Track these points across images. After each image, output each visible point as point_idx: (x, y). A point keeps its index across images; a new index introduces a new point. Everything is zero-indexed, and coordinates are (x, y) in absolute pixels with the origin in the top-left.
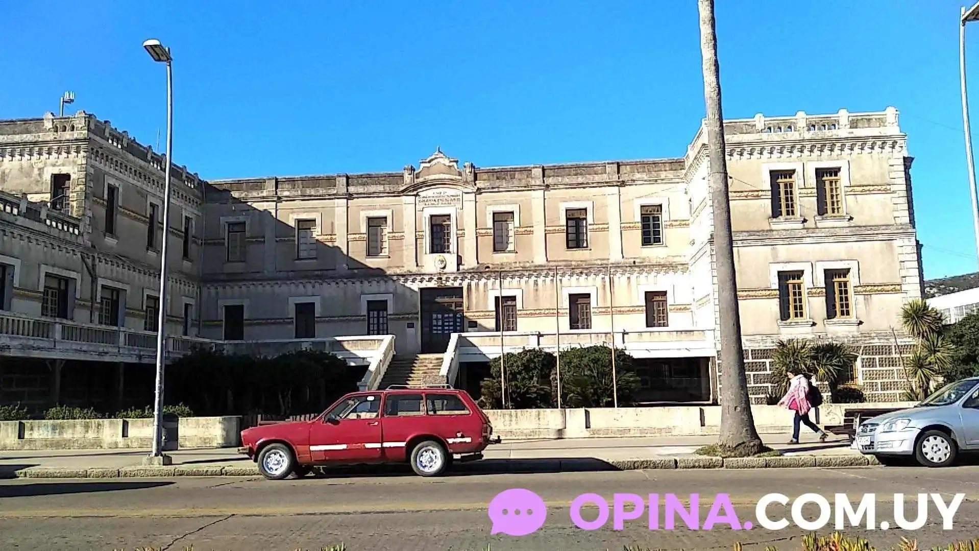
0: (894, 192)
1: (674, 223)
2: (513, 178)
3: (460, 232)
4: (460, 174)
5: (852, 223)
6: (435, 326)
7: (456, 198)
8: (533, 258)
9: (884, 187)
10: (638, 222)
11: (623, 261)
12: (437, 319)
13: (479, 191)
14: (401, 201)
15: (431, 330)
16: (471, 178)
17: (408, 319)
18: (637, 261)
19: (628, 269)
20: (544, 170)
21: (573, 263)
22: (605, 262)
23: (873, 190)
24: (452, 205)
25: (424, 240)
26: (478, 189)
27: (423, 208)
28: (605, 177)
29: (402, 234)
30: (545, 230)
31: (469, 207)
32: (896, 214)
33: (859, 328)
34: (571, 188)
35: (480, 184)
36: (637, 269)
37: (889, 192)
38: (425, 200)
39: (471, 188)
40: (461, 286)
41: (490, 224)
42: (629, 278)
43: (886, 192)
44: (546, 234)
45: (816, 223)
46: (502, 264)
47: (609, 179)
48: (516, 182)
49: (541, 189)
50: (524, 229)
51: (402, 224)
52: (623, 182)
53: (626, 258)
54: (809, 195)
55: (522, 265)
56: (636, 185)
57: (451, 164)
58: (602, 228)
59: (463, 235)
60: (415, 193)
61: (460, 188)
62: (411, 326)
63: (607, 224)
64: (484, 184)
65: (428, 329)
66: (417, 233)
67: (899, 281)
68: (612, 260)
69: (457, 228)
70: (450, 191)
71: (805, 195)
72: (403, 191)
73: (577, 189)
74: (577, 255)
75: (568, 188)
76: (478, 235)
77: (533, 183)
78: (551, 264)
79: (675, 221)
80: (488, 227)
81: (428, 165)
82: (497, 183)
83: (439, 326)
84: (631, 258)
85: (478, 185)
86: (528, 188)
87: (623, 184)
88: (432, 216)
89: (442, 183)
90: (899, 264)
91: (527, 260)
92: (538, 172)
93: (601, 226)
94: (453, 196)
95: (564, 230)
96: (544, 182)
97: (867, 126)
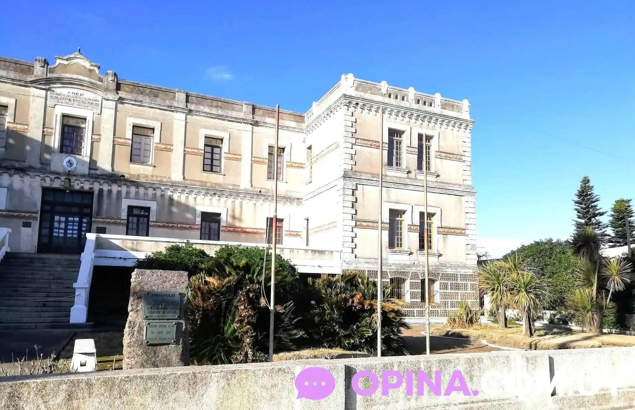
0: (464, 161)
1: (294, 165)
2: (156, 96)
3: (97, 137)
4: (101, 80)
5: (439, 179)
6: (56, 228)
7: (94, 102)
8: (171, 175)
9: (459, 157)
10: (266, 159)
11: (251, 188)
12: (60, 222)
13: (121, 100)
14: (29, 92)
15: (51, 232)
16: (113, 86)
17: (24, 217)
18: (263, 191)
19: (255, 197)
20: (187, 96)
21: (208, 184)
22: (236, 188)
23: (452, 158)
24: (89, 108)
25: (53, 137)
26: (120, 98)
27: (55, 105)
28: (241, 115)
29: (26, 127)
30: (184, 151)
31: (108, 114)
32: (465, 178)
33: (438, 259)
34: (211, 117)
35: (122, 94)
36: (262, 198)
37: (461, 161)
38: (58, 98)
39: (111, 96)
40: (91, 191)
41: (129, 134)
42: (255, 204)
43: (460, 160)
44: (185, 155)
45: (416, 175)
46: (138, 175)
47: (245, 117)
48: (159, 100)
49: (184, 113)
50: (163, 146)
51: (27, 115)
52: (257, 122)
53: (255, 188)
54: (413, 153)
55: (159, 179)
56: (266, 127)
57: (92, 68)
58: (236, 158)
59: (99, 140)
60: (47, 87)
61: (100, 93)
62: (27, 225)
63: (240, 155)
64: (126, 95)
65: (48, 231)
66: (45, 129)
67: (464, 227)
68: (241, 188)
69: (93, 132)
70: (88, 95)
71: (410, 152)
72: (32, 82)
73: (217, 120)
74: (212, 178)
75: (209, 117)
76: (115, 143)
77: (176, 105)
78: (188, 182)
79: (294, 163)
80: (127, 137)
81: (66, 63)
82: (140, 98)
83: (62, 229)
84: (258, 188)
85: (120, 95)
86: (171, 109)
87: (256, 124)
88: (64, 116)
89: (79, 84)
90: (465, 214)
91: (165, 176)
92: (181, 96)
93: (235, 156)
94: (90, 100)
95: (202, 153)
96: (187, 106)
97: (451, 109)
